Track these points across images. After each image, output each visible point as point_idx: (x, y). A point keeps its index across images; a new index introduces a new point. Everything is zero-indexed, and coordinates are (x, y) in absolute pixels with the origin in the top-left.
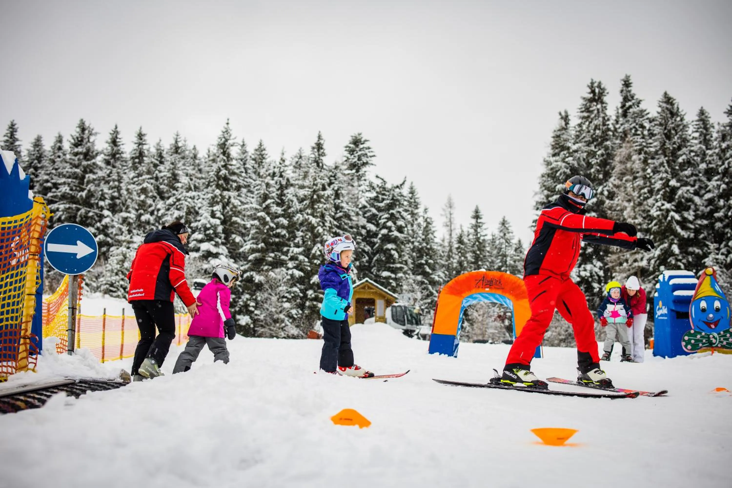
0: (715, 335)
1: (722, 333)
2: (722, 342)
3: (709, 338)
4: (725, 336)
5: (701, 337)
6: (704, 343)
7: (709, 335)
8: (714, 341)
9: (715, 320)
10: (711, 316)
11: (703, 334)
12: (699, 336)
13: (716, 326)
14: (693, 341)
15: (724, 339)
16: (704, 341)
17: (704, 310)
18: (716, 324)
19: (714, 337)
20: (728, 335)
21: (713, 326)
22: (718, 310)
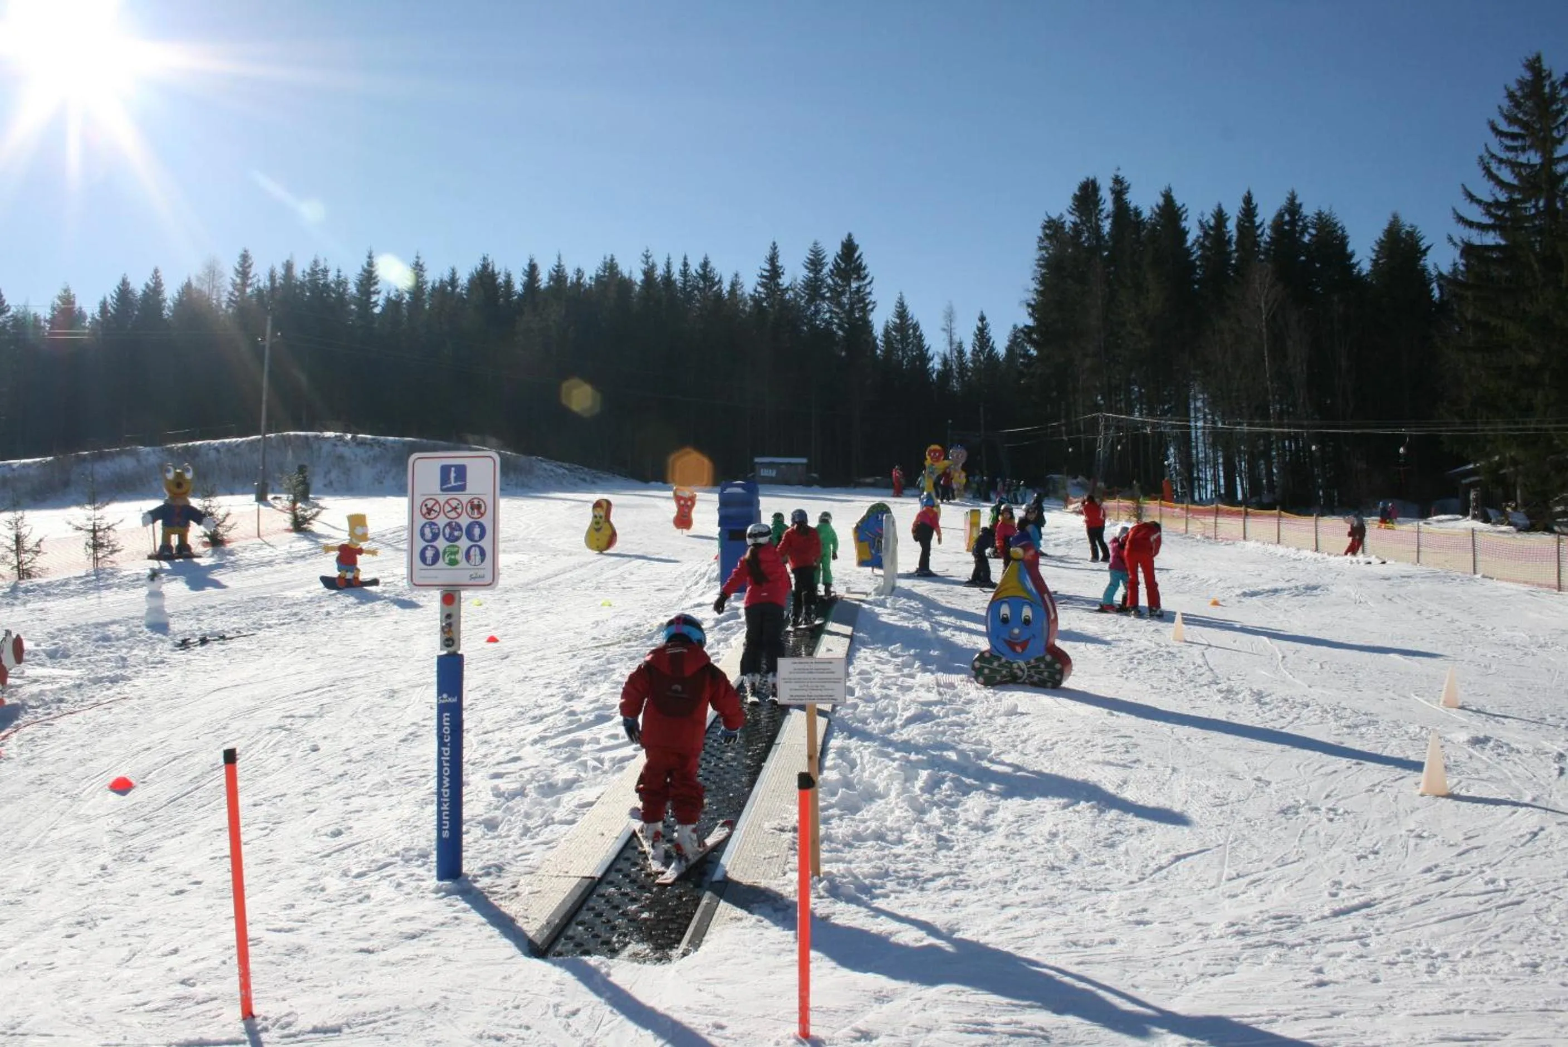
0: (1022, 664)
1: (1032, 661)
2: (1032, 677)
3: (1011, 669)
4: (1038, 667)
5: (1000, 666)
6: (1005, 677)
7: (1011, 664)
8: (1020, 673)
9: (1023, 639)
10: (1016, 631)
11: (1003, 660)
12: (996, 664)
13: (1024, 648)
14: (986, 671)
15: (1036, 673)
16: (1004, 672)
17: (1005, 620)
18: (1024, 645)
19: (1019, 668)
20: (1042, 666)
21: (1019, 649)
22: (1027, 622)
